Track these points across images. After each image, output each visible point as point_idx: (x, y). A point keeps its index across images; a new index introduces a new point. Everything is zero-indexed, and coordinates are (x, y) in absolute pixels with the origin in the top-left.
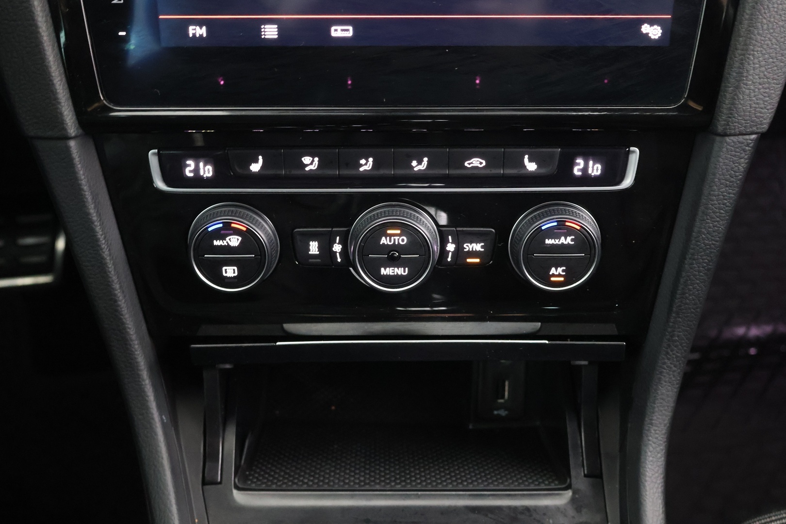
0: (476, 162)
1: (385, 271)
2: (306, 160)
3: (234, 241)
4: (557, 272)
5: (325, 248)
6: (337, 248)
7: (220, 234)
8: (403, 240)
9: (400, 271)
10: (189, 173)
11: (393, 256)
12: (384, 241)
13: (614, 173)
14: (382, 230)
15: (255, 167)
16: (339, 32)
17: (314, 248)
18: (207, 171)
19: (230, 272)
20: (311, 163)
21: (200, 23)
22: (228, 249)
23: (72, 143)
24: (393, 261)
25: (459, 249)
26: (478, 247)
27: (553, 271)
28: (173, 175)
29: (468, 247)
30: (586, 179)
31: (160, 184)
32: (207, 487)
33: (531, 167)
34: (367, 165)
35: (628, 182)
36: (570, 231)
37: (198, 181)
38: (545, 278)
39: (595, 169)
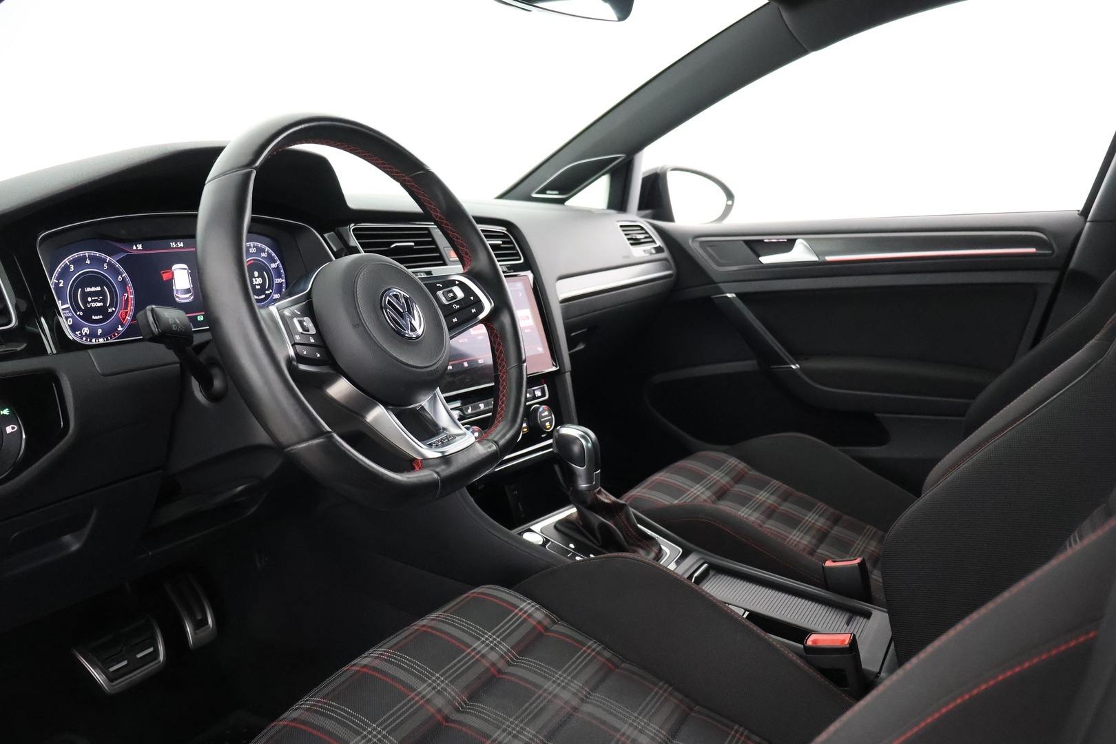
4: (548, 424)
15: (470, 411)
16: (480, 361)
20: (482, 406)
38: (545, 428)
39: (538, 394)
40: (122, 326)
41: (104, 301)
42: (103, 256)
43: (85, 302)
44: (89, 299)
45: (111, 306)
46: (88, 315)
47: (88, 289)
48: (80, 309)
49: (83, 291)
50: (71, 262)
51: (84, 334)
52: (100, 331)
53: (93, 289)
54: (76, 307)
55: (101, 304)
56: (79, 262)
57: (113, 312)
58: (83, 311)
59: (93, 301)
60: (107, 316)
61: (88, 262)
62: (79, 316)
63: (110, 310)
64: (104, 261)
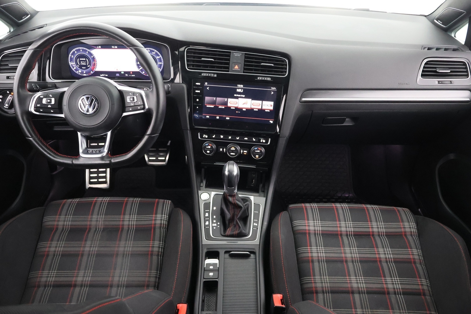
0: (246, 139)
1: (231, 154)
2: (221, 136)
3: (209, 147)
4: (257, 156)
5: (223, 150)
6: (225, 150)
7: (207, 146)
8: (234, 149)
9: (234, 154)
10: (204, 137)
11: (233, 151)
12: (231, 149)
13: (267, 142)
14: (231, 147)
15: (214, 137)
16: (227, 118)
17: (221, 150)
18: (206, 137)
19: (208, 152)
20: (222, 137)
21: (208, 116)
22: (208, 148)
23: (188, 131)
24: (233, 152)
25: (243, 152)
26: (246, 152)
27: (256, 156)
28: (201, 137)
29: (244, 151)
30: (263, 143)
31: (199, 138)
32: (201, 187)
33: (254, 140)
34: (230, 138)
35: (269, 143)
36: (259, 150)
37: (205, 138)
38: (255, 157)
39: (264, 141)
40: (92, 71)
41: (86, 63)
42: (86, 49)
43: (80, 63)
44: (81, 62)
45: (89, 65)
46: (81, 67)
47: (81, 59)
48: (78, 65)
49: (79, 59)
50: (75, 50)
51: (79, 72)
52: (85, 72)
53: (83, 59)
54: (77, 64)
55: (85, 64)
56: (78, 51)
57: (89, 67)
58: (79, 65)
59: (82, 63)
60: (87, 68)
61: (81, 51)
62: (78, 67)
63: (88, 66)
64: (87, 51)
